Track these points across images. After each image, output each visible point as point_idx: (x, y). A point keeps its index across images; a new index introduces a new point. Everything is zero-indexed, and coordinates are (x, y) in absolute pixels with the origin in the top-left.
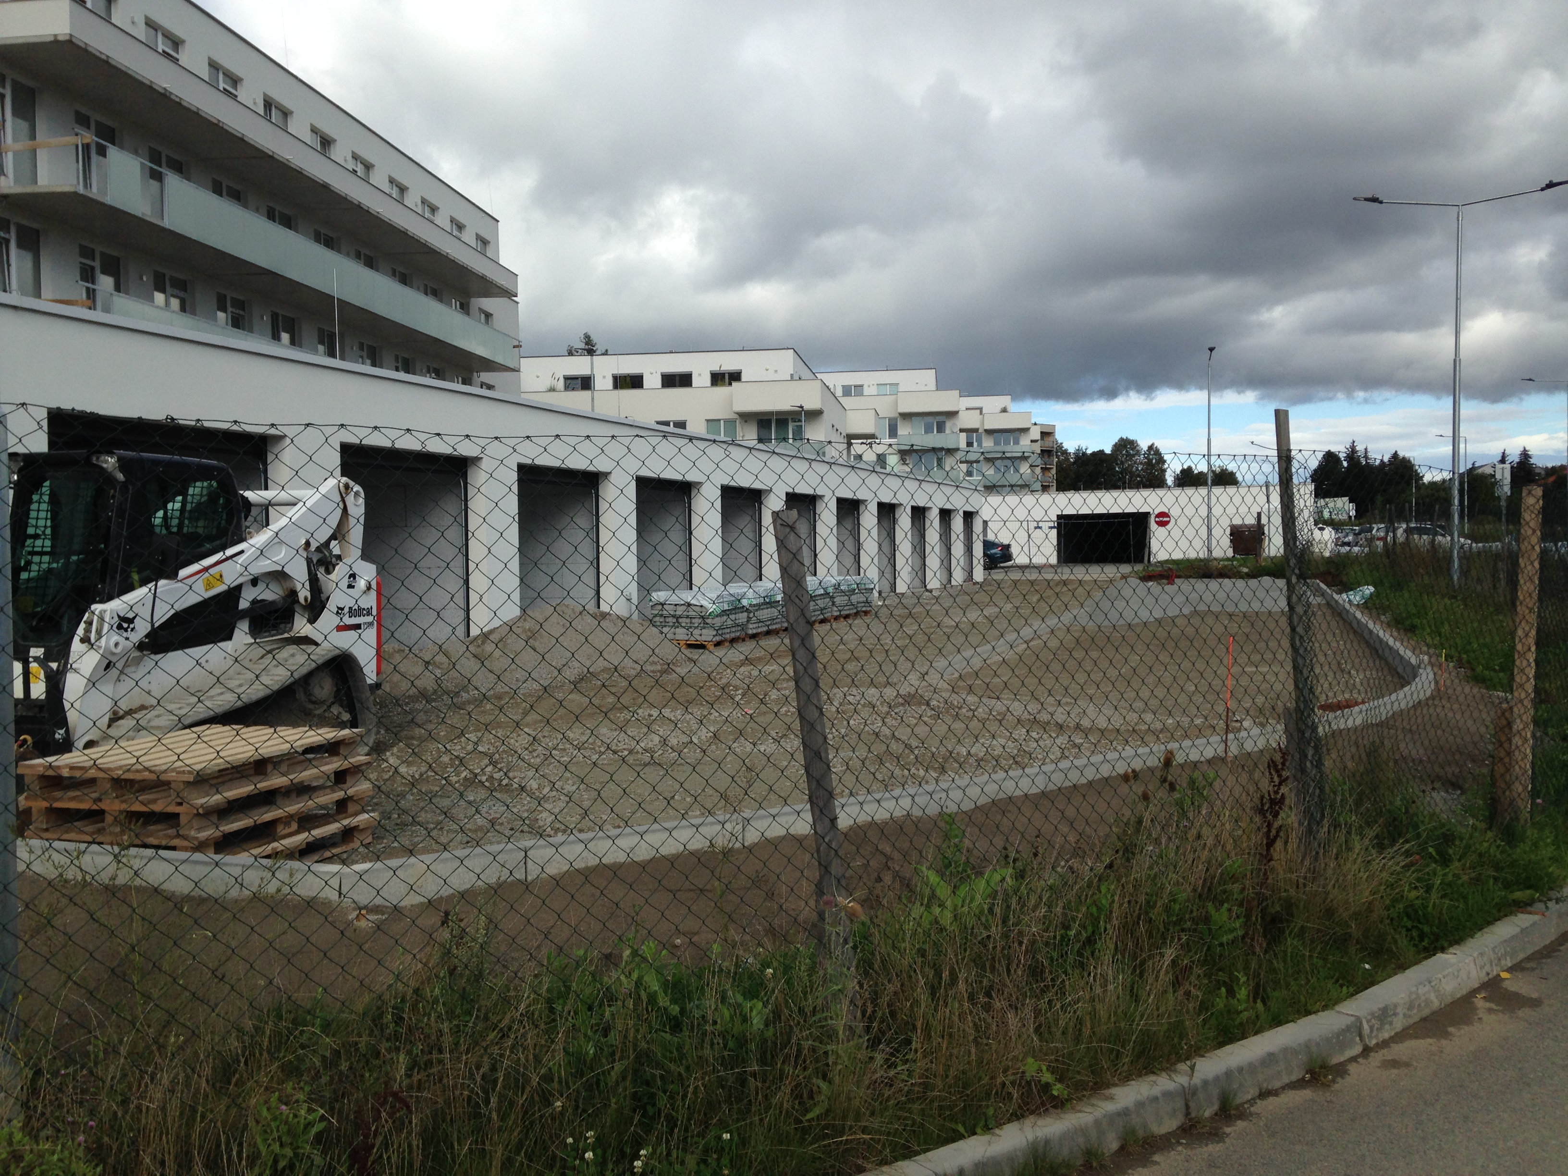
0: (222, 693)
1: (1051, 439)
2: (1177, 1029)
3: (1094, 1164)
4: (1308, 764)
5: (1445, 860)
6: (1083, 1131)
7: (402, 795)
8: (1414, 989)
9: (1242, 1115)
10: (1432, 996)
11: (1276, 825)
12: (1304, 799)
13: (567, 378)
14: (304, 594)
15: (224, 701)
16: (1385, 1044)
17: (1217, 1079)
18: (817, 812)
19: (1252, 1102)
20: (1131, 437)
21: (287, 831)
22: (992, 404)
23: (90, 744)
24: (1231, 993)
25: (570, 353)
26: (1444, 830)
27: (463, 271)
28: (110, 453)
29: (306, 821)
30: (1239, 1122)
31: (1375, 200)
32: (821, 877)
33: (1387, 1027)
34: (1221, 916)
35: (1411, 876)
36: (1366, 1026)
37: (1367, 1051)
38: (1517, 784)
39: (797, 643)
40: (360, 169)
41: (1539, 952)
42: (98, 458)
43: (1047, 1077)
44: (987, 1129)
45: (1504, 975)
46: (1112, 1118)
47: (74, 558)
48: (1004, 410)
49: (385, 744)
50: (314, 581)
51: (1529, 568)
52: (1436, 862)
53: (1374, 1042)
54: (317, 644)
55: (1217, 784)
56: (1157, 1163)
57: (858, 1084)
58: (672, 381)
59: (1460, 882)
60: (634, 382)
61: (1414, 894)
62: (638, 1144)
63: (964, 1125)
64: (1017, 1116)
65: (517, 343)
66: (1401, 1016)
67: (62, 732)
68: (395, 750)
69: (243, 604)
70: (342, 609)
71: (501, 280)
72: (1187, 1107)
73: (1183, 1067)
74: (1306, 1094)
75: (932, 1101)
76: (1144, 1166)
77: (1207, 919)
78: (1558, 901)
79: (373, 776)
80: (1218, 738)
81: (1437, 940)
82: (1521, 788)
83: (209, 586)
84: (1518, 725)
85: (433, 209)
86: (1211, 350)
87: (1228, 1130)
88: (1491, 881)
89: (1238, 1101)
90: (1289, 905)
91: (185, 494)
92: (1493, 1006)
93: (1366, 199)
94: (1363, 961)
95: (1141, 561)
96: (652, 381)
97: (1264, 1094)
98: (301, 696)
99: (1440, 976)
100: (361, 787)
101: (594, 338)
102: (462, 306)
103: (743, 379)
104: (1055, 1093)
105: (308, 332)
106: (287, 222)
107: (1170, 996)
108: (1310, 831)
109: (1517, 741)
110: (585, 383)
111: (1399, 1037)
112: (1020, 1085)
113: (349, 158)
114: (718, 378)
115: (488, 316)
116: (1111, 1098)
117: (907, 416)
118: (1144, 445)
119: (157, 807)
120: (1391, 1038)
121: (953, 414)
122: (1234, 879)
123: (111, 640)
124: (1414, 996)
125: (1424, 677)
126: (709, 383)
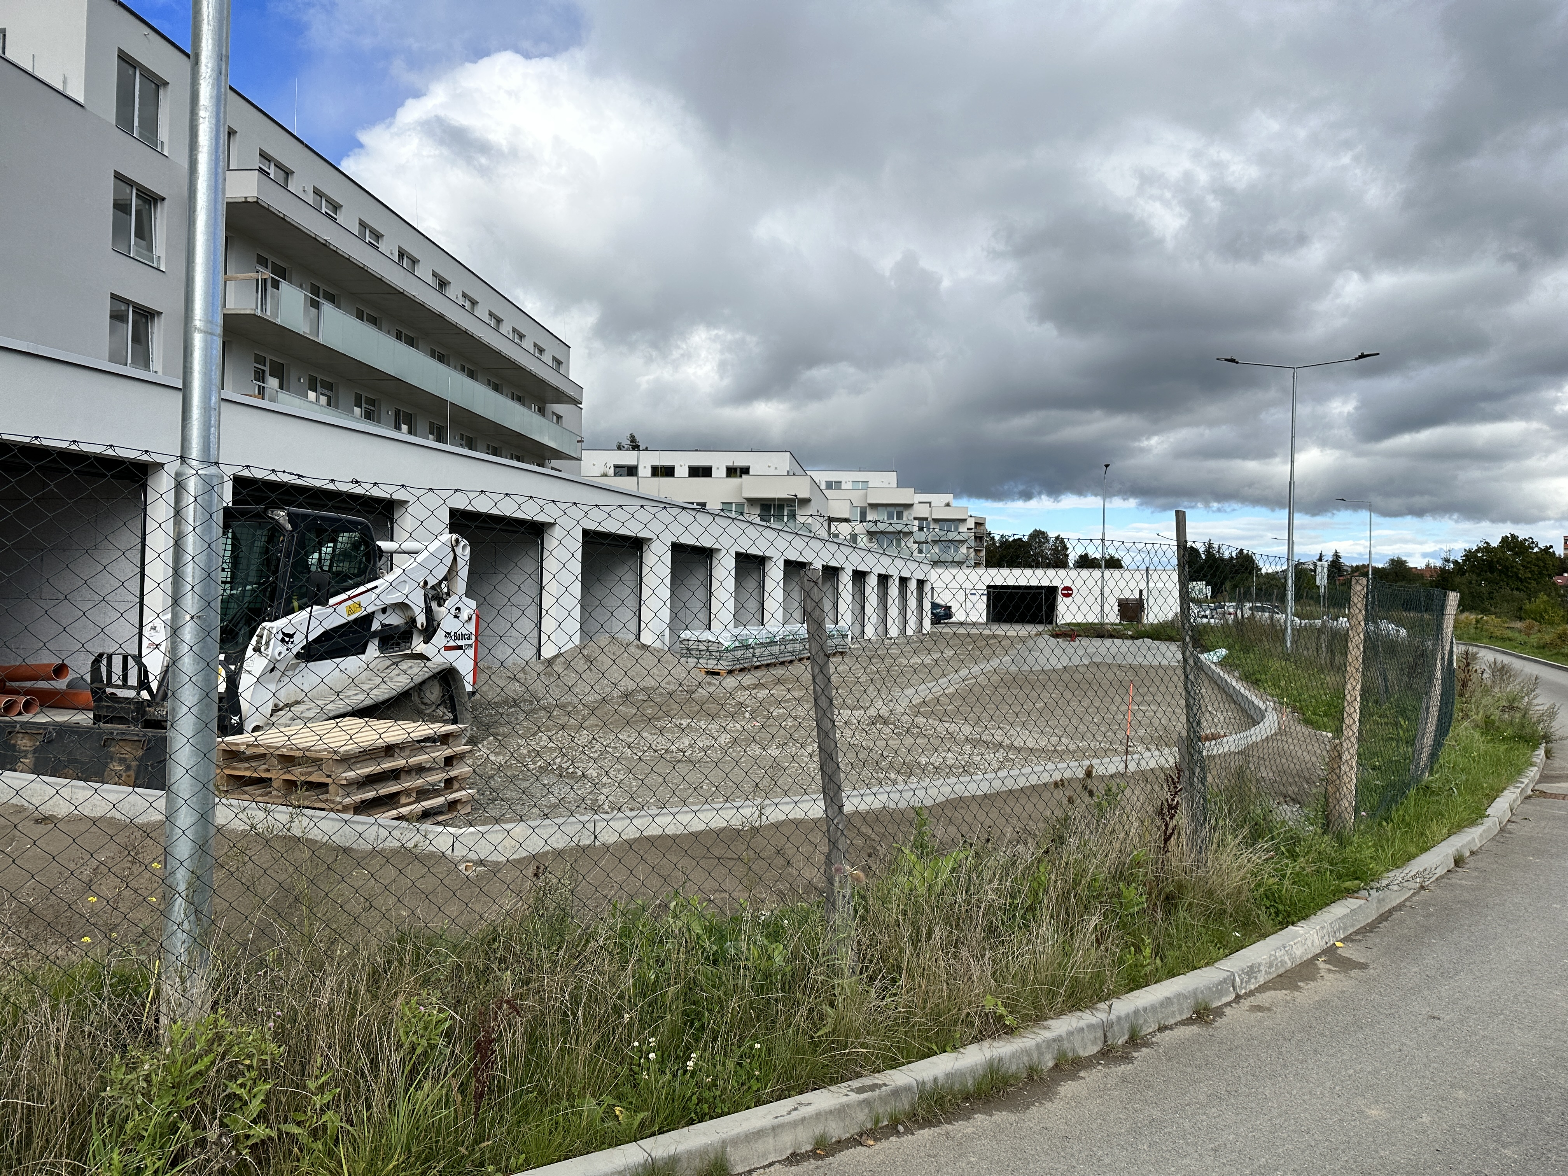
0: (357, 694)
1: (982, 528)
2: (1098, 977)
3: (1035, 1077)
4: (1195, 779)
5: (1294, 856)
6: (1027, 1052)
7: (492, 777)
8: (1273, 953)
9: (1146, 1045)
10: (1286, 958)
11: (1171, 826)
12: (1192, 806)
13: (616, 467)
14: (421, 619)
15: (359, 699)
16: (1251, 993)
17: (1128, 1016)
18: (829, 800)
19: (1153, 1034)
20: (1043, 530)
21: (408, 800)
22: (939, 499)
23: (256, 729)
24: (1138, 950)
25: (620, 448)
26: (1291, 833)
27: (542, 383)
28: (282, 509)
29: (422, 794)
30: (1144, 1049)
31: (1233, 361)
32: (830, 851)
33: (1253, 980)
34: (1132, 893)
35: (1269, 868)
36: (1237, 979)
37: (1238, 997)
38: (1345, 801)
39: (817, 670)
40: (467, 304)
41: (1364, 927)
42: (272, 512)
43: (1001, 1010)
44: (955, 1048)
45: (1338, 944)
46: (1049, 1043)
47: (248, 587)
48: (948, 505)
49: (477, 738)
50: (429, 611)
51: (1356, 638)
52: (1287, 858)
53: (1243, 991)
54: (428, 659)
55: (1128, 792)
56: (1082, 1078)
57: (859, 1010)
58: (699, 472)
59: (1305, 873)
60: (668, 472)
61: (1271, 881)
62: (688, 1050)
63: (937, 1045)
64: (977, 1039)
65: (580, 439)
66: (1263, 972)
67: (237, 718)
68: (485, 743)
69: (376, 626)
70: (449, 634)
71: (570, 392)
72: (1105, 1036)
73: (1102, 1006)
74: (1195, 1029)
75: (913, 1026)
76: (1073, 1080)
77: (1119, 895)
78: (1378, 889)
79: (470, 762)
80: (1119, 759)
81: (1289, 916)
82: (1347, 802)
83: (350, 612)
84: (1346, 756)
85: (521, 336)
86: (1107, 466)
87: (1135, 1054)
88: (1328, 873)
89: (1143, 1033)
90: (1180, 886)
91: (335, 541)
92: (1331, 967)
93: (1226, 360)
94: (1234, 930)
95: (1051, 623)
96: (682, 471)
97: (1162, 1029)
98: (415, 698)
99: (1292, 943)
100: (460, 770)
101: (638, 438)
102: (539, 410)
103: (751, 473)
104: (1007, 1023)
105: (422, 425)
106: (411, 342)
107: (1093, 950)
108: (1196, 830)
109: (1345, 768)
110: (632, 471)
111: (1261, 989)
112: (980, 1016)
113: (460, 296)
114: (732, 472)
115: (559, 417)
116: (1048, 1028)
117: (874, 506)
118: (1052, 535)
119: (313, 778)
120: (1256, 989)
121: (909, 506)
122: (1139, 865)
123: (276, 649)
124: (1273, 958)
125: (1271, 718)
126: (724, 475)
